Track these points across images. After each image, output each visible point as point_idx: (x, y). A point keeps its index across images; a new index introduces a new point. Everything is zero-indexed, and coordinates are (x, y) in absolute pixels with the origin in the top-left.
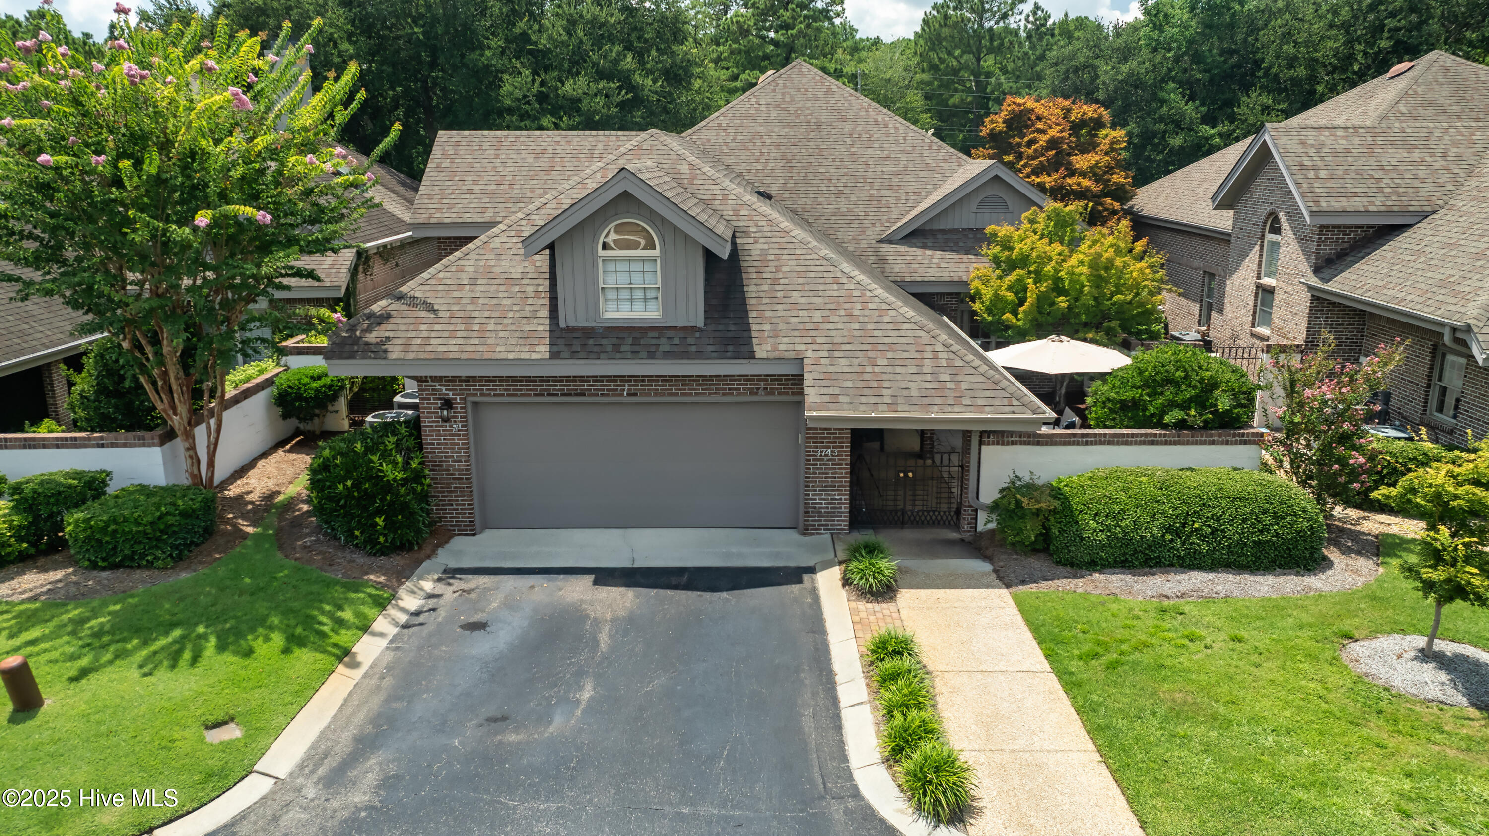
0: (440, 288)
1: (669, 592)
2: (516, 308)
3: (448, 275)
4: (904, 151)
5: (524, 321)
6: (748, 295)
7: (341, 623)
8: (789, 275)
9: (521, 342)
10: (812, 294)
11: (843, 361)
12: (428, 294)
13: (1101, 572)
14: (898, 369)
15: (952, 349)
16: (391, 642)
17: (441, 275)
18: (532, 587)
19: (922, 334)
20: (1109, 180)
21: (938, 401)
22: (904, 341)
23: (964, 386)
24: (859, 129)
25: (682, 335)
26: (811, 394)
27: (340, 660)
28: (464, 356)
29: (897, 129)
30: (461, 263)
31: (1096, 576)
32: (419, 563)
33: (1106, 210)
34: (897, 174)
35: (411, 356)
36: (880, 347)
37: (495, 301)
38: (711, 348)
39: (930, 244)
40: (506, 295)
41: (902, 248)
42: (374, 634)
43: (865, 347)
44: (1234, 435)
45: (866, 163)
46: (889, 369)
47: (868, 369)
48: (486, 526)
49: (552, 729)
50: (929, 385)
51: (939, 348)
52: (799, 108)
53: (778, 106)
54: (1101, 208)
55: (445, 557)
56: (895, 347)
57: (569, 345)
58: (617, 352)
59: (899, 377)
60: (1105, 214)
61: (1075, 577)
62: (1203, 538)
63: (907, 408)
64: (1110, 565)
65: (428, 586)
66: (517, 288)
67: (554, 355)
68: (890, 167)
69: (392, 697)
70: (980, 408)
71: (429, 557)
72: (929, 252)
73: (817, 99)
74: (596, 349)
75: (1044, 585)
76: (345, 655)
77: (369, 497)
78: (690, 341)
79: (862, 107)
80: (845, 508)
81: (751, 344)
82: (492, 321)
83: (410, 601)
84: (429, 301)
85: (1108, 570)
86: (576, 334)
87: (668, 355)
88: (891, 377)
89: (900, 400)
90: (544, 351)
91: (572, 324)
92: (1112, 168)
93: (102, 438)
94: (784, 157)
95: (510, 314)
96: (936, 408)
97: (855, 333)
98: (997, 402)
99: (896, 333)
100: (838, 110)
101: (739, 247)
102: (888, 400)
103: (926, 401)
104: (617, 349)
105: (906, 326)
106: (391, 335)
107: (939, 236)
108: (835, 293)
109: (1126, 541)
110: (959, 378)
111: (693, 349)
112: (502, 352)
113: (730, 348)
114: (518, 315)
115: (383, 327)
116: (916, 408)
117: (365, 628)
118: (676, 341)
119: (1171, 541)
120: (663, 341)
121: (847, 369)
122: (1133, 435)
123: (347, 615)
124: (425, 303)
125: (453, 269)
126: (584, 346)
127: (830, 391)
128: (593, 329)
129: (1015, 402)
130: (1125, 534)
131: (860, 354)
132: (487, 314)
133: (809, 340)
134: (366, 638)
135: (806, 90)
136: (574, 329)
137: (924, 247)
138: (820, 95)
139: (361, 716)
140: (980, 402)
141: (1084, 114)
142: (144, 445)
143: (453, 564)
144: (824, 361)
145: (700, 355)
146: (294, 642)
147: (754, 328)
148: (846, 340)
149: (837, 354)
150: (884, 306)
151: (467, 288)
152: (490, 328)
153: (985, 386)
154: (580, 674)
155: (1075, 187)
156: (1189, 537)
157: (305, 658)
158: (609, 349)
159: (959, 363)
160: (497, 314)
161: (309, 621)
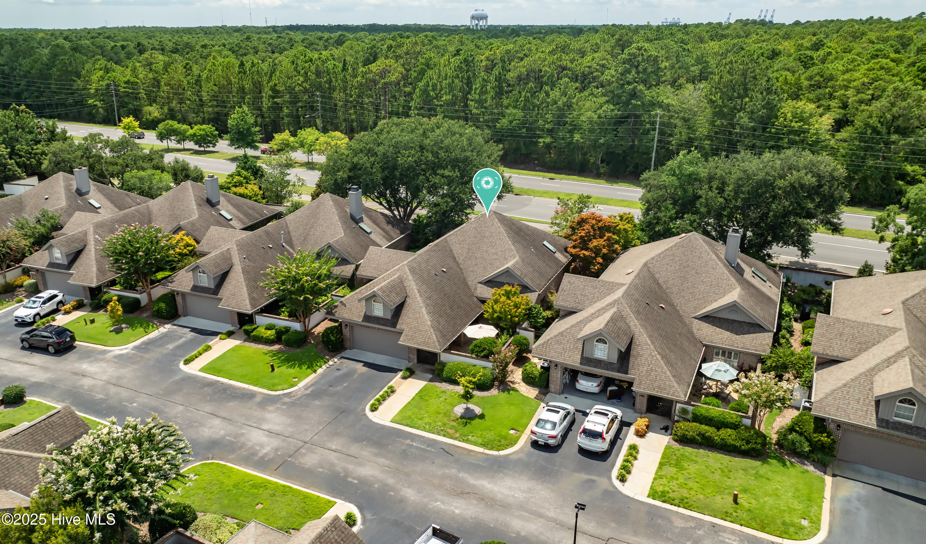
0: (349, 301)
1: (372, 370)
2: (360, 309)
3: (351, 298)
5: (360, 312)
6: (402, 313)
7: (317, 365)
8: (411, 310)
9: (358, 316)
10: (413, 315)
15: (432, 333)
16: (324, 370)
18: (353, 364)
19: (428, 328)
23: (429, 342)
25: (386, 320)
26: (401, 338)
28: (347, 318)
32: (337, 355)
35: (339, 316)
36: (419, 330)
38: (389, 324)
39: (491, 285)
41: (483, 286)
45: (489, 254)
46: (418, 335)
47: (414, 335)
48: (354, 348)
49: (337, 389)
51: (429, 332)
53: (476, 229)
56: (422, 331)
57: (366, 318)
59: (419, 338)
65: (336, 360)
67: (363, 321)
69: (319, 379)
71: (340, 353)
73: (488, 227)
76: (315, 371)
80: (416, 359)
81: (397, 324)
83: (331, 363)
87: (381, 324)
90: (361, 319)
98: (433, 346)
99: (424, 327)
101: (406, 302)
103: (420, 344)
107: (494, 283)
108: (418, 316)
111: (386, 323)
112: (355, 319)
113: (393, 324)
120: (382, 321)
121: (410, 334)
122: (469, 355)
123: (318, 364)
126: (368, 320)
127: (405, 338)
128: (371, 316)
129: (436, 347)
131: (415, 331)
133: (407, 325)
134: (321, 368)
136: (368, 315)
137: (488, 286)
138: (490, 225)
140: (430, 346)
143: (343, 356)
144: (408, 331)
145: (387, 326)
146: (309, 367)
147: (399, 320)
148: (414, 327)
149: (411, 330)
150: (425, 320)
152: (354, 312)
153: (432, 343)
154: (347, 381)
157: (309, 371)
158: (372, 321)
160: (356, 309)
161: (312, 364)
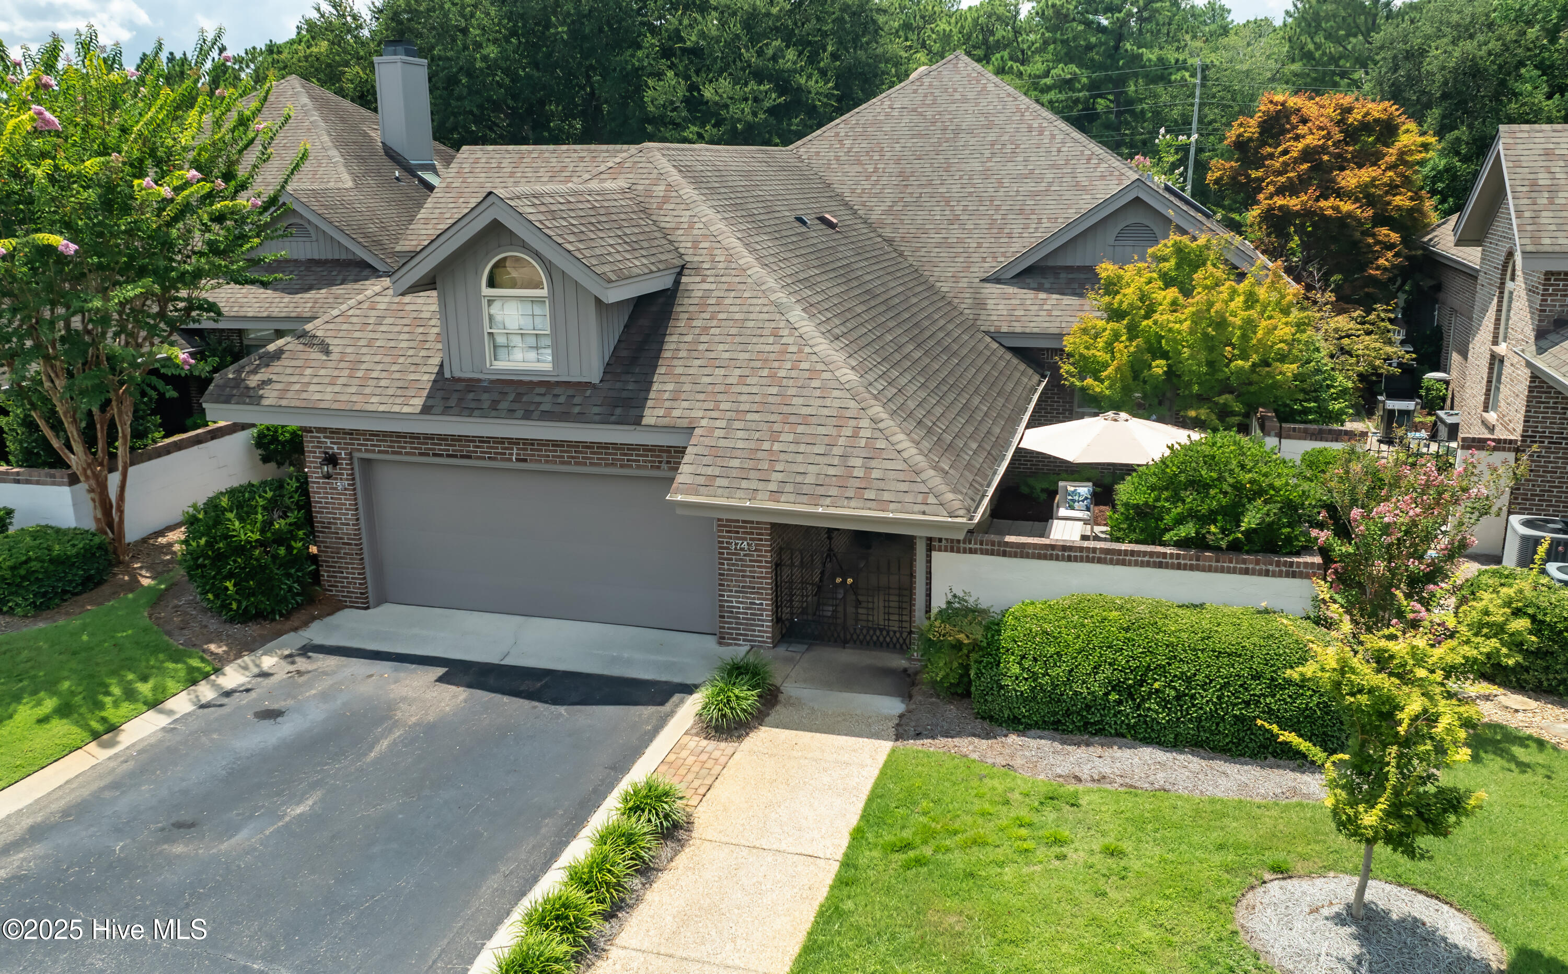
0: (345, 327)
1: (506, 699)
2: (411, 352)
3: (358, 312)
4: (1053, 166)
5: (412, 368)
6: (666, 347)
8: (724, 323)
9: (399, 392)
10: (740, 347)
11: (740, 434)
12: (329, 334)
13: (1022, 733)
14: (802, 448)
15: (881, 425)
16: (175, 721)
17: (351, 312)
18: (371, 676)
19: (852, 404)
20: (1389, 203)
21: (834, 491)
22: (826, 412)
23: (875, 474)
24: (1006, 137)
25: (570, 392)
26: (685, 473)
27: (96, 736)
28: (335, 406)
29: (1053, 136)
30: (378, 299)
31: (1013, 739)
32: (279, 634)
33: (1378, 242)
34: (1033, 195)
35: (284, 403)
36: (792, 419)
37: (392, 344)
38: (596, 410)
39: (1047, 286)
40: (406, 336)
41: (1010, 290)
42: (162, 712)
43: (773, 418)
44: (1278, 564)
45: (1000, 182)
46: (792, 448)
47: (766, 446)
48: (382, 600)
49: (224, 846)
50: (832, 471)
51: (865, 423)
52: (940, 113)
53: (914, 110)
54: (1371, 241)
55: (316, 633)
56: (814, 420)
57: (446, 399)
58: (493, 410)
59: (800, 458)
60: (1377, 248)
61: (987, 737)
62: (1165, 703)
63: (792, 498)
64: (1036, 726)
65: (268, 662)
66: (421, 330)
67: (426, 410)
68: (1030, 186)
69: (114, 785)
70: (883, 505)
71: (295, 629)
72: (1042, 295)
73: (965, 100)
74: (473, 405)
75: (941, 741)
76: (106, 731)
77: (220, 557)
78: (577, 400)
79: (1018, 110)
80: (767, 616)
81: (643, 407)
82: (380, 367)
83: (232, 677)
84: (328, 340)
85: (1033, 732)
86: (460, 386)
87: (547, 416)
88: (789, 457)
89: (789, 488)
90: (417, 403)
91: (457, 374)
92: (1397, 187)
93: (18, 474)
94: (901, 174)
95: (401, 360)
96: (828, 501)
97: (771, 399)
98: (908, 498)
99: (820, 402)
100: (986, 115)
101: (682, 287)
102: (773, 486)
103: (821, 491)
104: (494, 405)
105: (836, 393)
106: (274, 378)
107: (1063, 275)
108: (768, 348)
109: (1054, 698)
110: (873, 464)
111: (577, 410)
112: (375, 404)
113: (618, 411)
114: (409, 360)
115: (270, 369)
116: (805, 499)
117: (154, 704)
118: (562, 399)
119: (1120, 702)
120: (548, 398)
121: (740, 444)
122: (1133, 553)
123: (145, 686)
124: (322, 343)
125: (365, 306)
126: (460, 400)
127: (709, 471)
128: (479, 380)
129: (931, 499)
130: (1055, 687)
131: (765, 427)
132: (377, 358)
133: (711, 405)
134: (151, 715)
135: (955, 90)
136: (460, 380)
137: (1040, 288)
138: (971, 95)
139: (62, 803)
140: (886, 496)
141: (1367, 114)
142: (54, 484)
143: (318, 641)
144: (718, 433)
145: (581, 418)
146: (64, 711)
147: (655, 387)
148: (755, 407)
149: (737, 425)
150: (820, 367)
151: (370, 328)
152: (374, 375)
153: (901, 476)
154: (314, 786)
155: (1329, 212)
156: (1143, 700)
157: (61, 728)
158: (486, 405)
159: (881, 444)
160: (387, 359)
161: (96, 690)
